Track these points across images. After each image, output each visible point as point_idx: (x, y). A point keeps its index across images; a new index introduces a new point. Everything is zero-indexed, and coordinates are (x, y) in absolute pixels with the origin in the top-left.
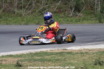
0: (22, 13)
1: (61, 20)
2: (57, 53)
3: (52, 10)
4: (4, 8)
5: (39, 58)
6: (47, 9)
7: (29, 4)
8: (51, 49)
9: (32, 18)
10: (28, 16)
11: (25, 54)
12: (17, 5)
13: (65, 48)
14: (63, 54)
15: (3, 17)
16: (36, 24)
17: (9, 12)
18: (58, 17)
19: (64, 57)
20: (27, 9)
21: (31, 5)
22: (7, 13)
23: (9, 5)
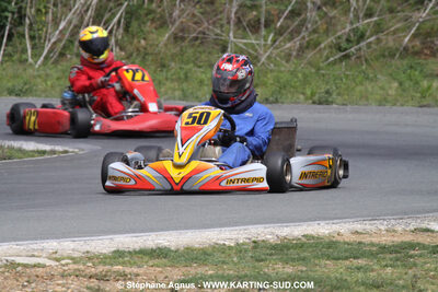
0: (256, 51)
1: (429, 88)
2: (383, 249)
3: (394, 40)
4: (177, 23)
5: (289, 270)
6: (372, 36)
7: (292, 12)
8: (359, 227)
9: (300, 75)
10: (284, 62)
11: (230, 248)
12: (236, 13)
13: (424, 226)
14: (411, 257)
15: (173, 64)
16: (314, 103)
17: (202, 43)
18: (417, 73)
19: (410, 271)
20: (280, 33)
21: (299, 15)
22: (193, 46)
23: (202, 13)
